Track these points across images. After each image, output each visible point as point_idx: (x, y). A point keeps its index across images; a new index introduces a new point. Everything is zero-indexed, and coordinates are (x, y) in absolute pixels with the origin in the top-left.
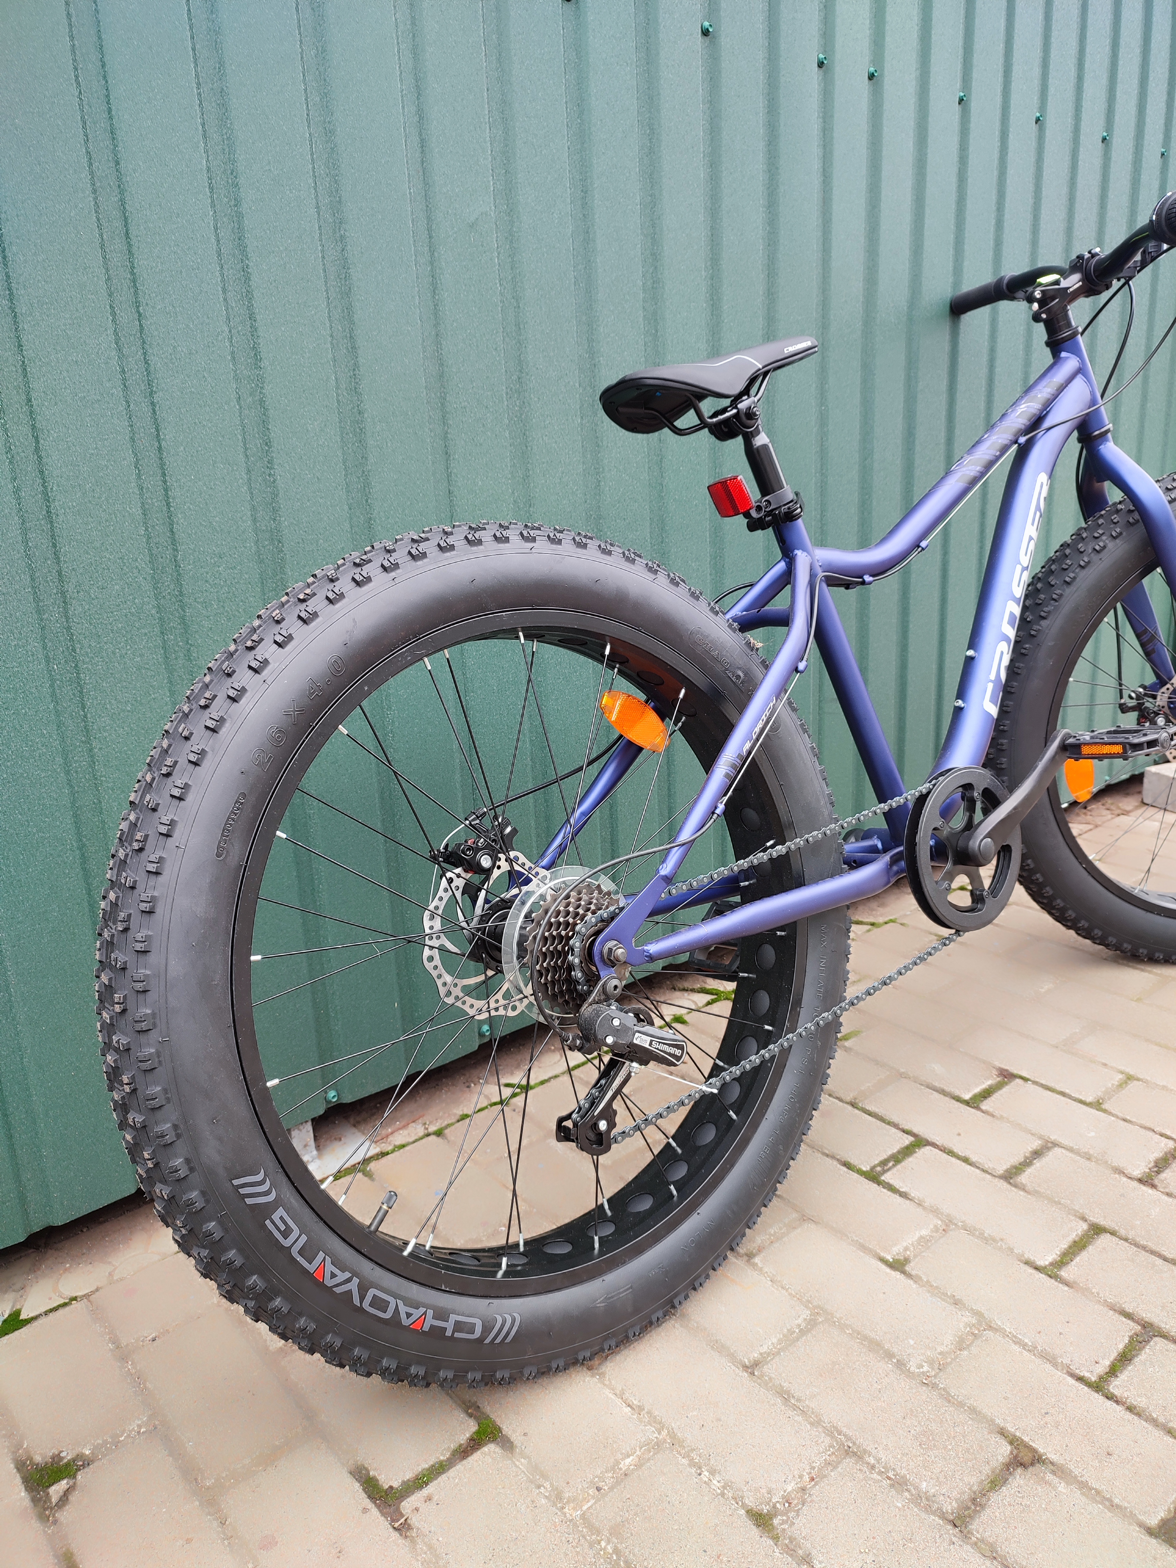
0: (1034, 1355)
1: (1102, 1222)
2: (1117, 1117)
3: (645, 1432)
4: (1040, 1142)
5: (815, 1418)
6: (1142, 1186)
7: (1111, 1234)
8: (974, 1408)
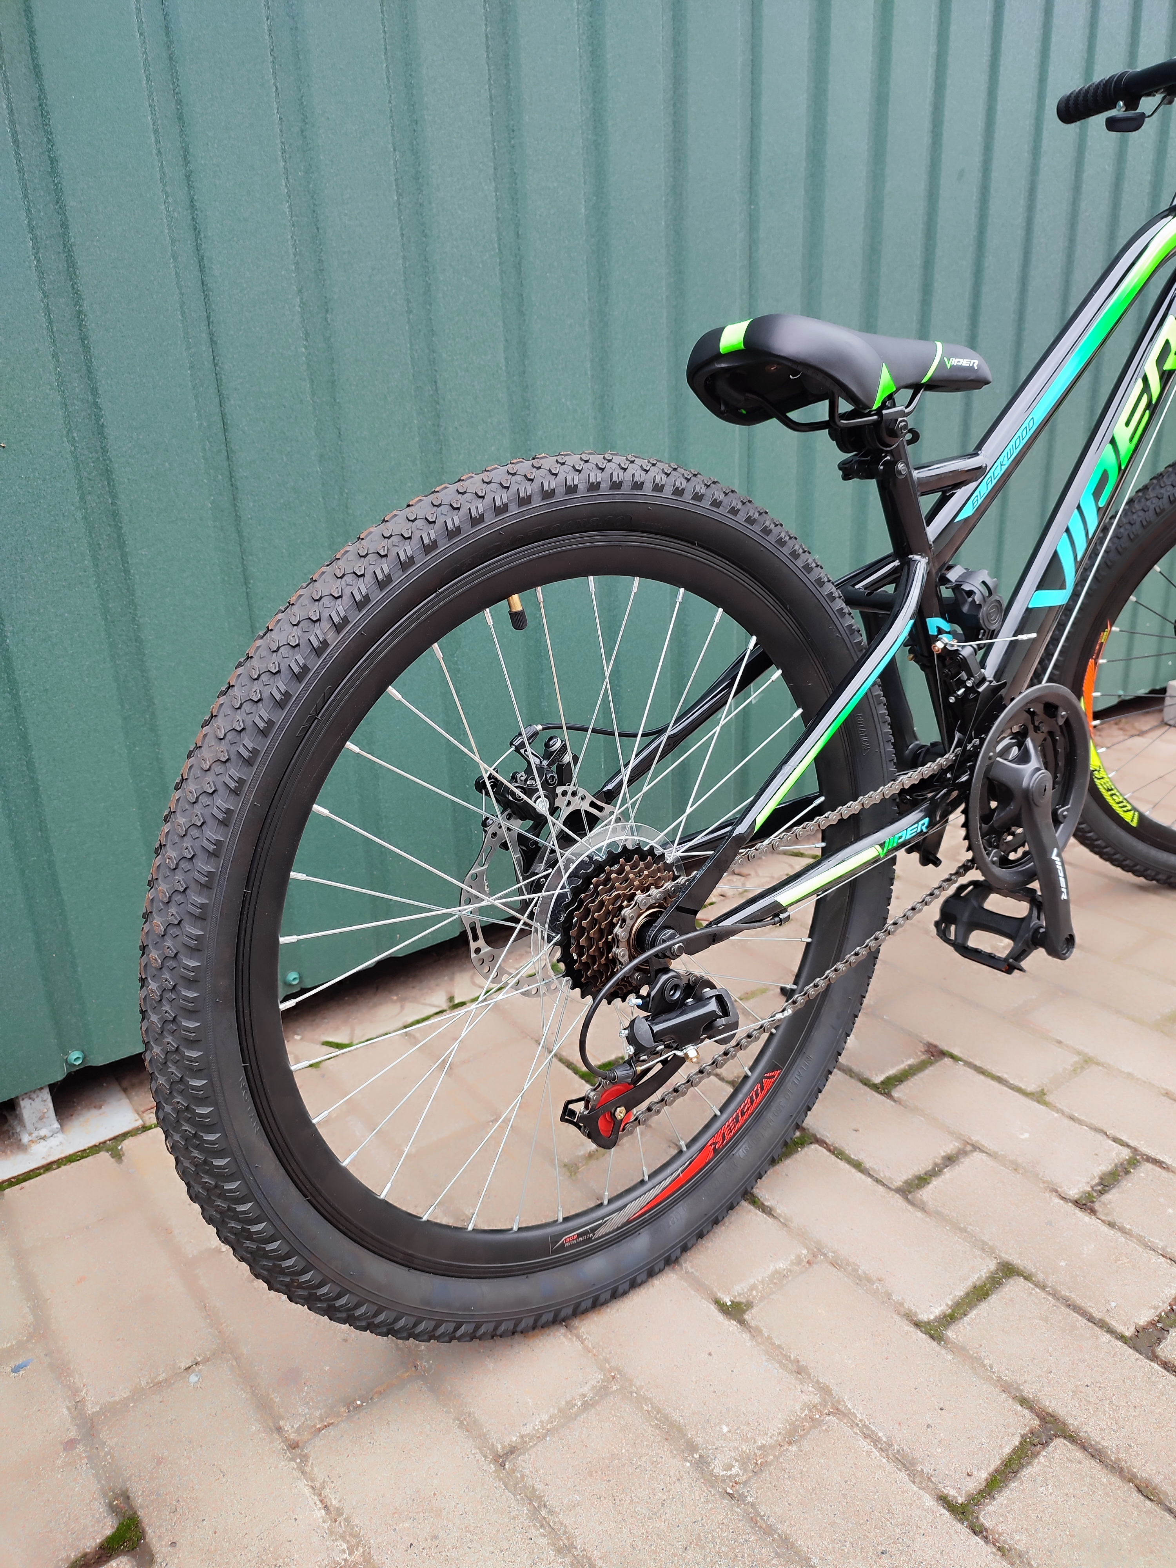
0: (887, 1457)
1: (1016, 1260)
2: (1063, 1113)
3: (333, 1550)
4: (957, 1144)
5: (566, 1542)
6: (1077, 1211)
7: (1026, 1278)
8: (786, 1538)
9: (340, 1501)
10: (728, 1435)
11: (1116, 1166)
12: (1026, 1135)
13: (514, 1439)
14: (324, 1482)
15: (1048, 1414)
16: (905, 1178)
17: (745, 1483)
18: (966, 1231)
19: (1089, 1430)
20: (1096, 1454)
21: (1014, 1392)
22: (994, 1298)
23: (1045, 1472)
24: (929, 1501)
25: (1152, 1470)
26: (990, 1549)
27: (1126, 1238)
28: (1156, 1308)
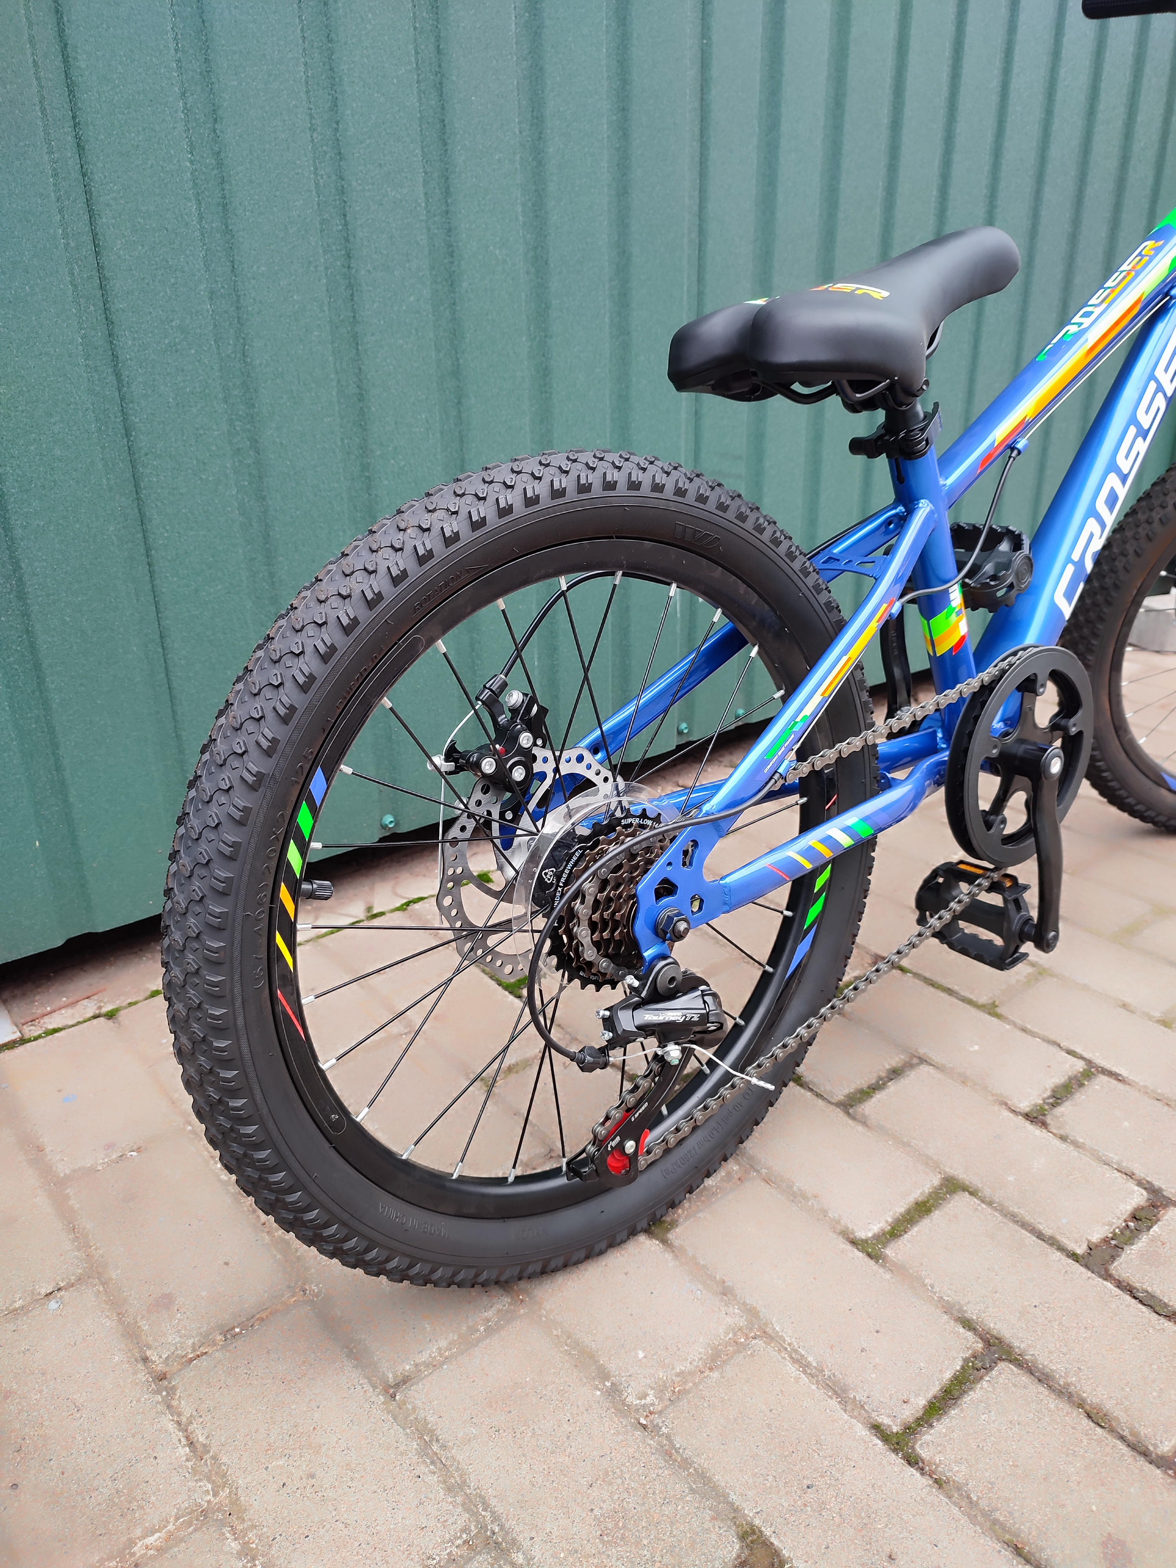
0: (818, 1382)
1: (962, 1176)
2: (1014, 1024)
3: (195, 1491)
4: (903, 1057)
5: (458, 1479)
6: (1027, 1124)
7: (971, 1194)
8: (703, 1472)
9: (207, 1438)
10: (644, 1361)
11: (1070, 1079)
12: (976, 1048)
13: (408, 1367)
14: (191, 1416)
15: (992, 1336)
16: (846, 1091)
17: (660, 1413)
18: (909, 1146)
19: (1036, 1353)
20: (1043, 1378)
21: (956, 1313)
22: (936, 1214)
23: (988, 1398)
24: (862, 1431)
25: (1103, 1395)
26: (926, 1481)
27: (1079, 1152)
28: (1110, 1224)
